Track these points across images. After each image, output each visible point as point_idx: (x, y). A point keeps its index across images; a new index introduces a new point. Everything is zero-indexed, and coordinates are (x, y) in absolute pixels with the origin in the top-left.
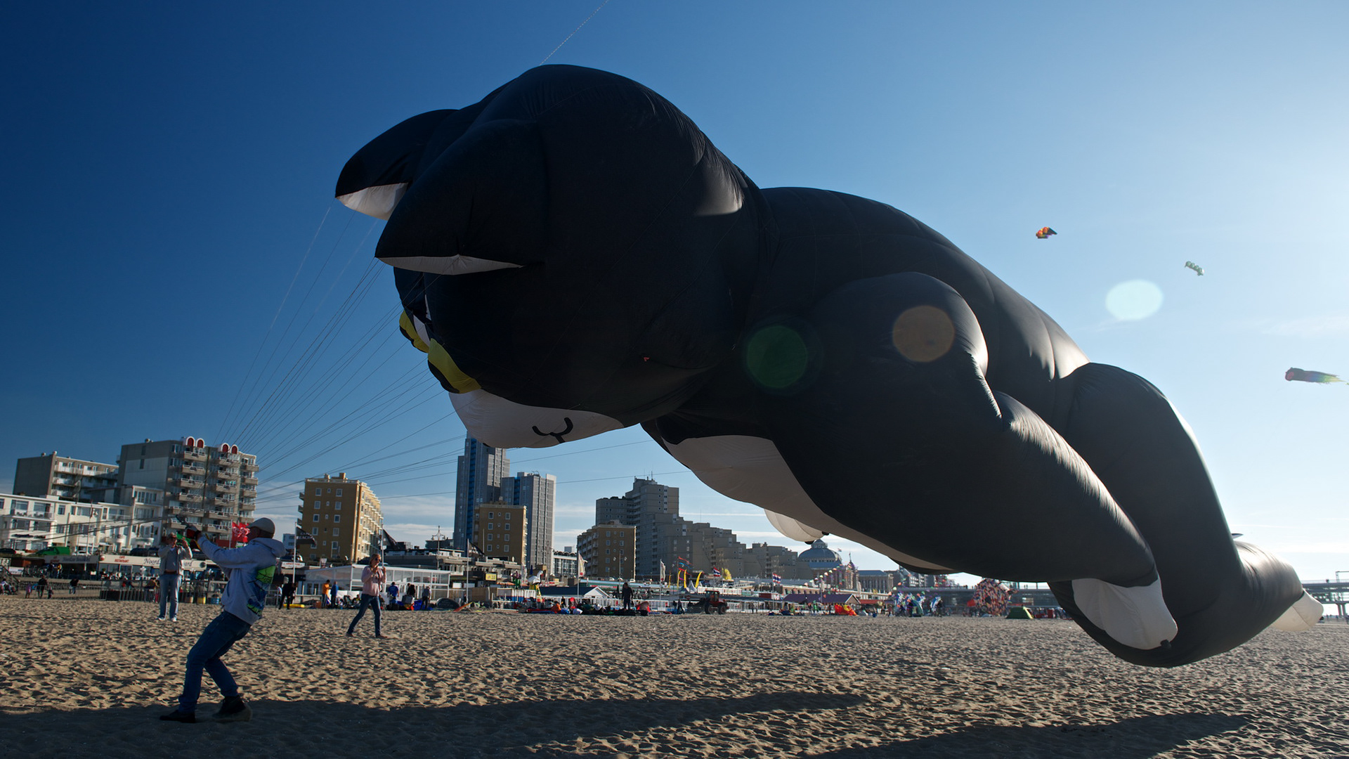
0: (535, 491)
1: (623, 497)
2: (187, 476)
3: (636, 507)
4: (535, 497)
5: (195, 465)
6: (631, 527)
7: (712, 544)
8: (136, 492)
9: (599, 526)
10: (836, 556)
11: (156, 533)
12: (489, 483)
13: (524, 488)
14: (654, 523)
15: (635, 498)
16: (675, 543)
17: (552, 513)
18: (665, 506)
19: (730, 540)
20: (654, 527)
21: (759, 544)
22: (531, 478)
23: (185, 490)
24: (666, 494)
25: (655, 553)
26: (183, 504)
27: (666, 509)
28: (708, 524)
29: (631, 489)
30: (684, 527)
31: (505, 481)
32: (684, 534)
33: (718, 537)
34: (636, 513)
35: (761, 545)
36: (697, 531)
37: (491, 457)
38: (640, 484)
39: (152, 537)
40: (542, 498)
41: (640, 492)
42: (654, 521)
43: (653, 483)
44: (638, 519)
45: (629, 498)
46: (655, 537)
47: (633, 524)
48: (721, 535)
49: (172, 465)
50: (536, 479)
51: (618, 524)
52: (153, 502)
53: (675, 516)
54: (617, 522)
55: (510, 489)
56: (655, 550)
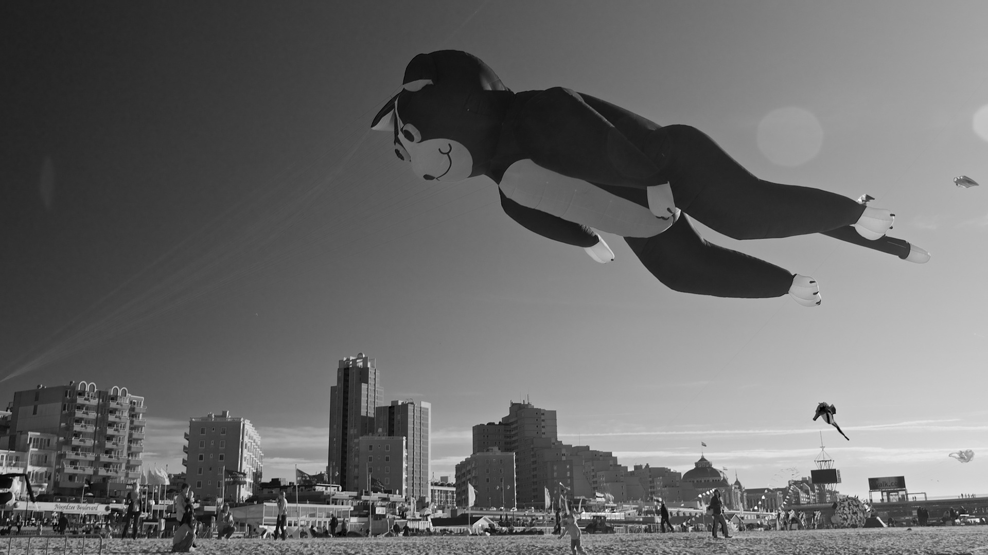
0: (410, 420)
1: (500, 422)
2: (78, 421)
3: (513, 433)
4: (410, 426)
5: (87, 409)
6: (510, 454)
7: (592, 468)
8: (31, 439)
9: (478, 454)
10: (722, 475)
11: (49, 478)
12: (363, 413)
13: (399, 417)
14: (533, 448)
15: (512, 423)
16: (555, 468)
17: (428, 442)
18: (543, 430)
19: (611, 463)
20: (532, 453)
21: (641, 466)
22: (405, 406)
23: (77, 435)
24: (543, 417)
25: (535, 480)
26: (75, 449)
27: (544, 433)
28: (588, 447)
29: (508, 414)
30: (564, 451)
31: (379, 410)
32: (564, 458)
33: (599, 460)
34: (514, 439)
35: (644, 467)
36: (577, 455)
37: (364, 386)
38: (517, 408)
39: (45, 482)
40: (417, 426)
41: (516, 416)
42: (532, 446)
43: (529, 407)
44: (516, 444)
45: (505, 423)
46: (534, 462)
47: (511, 450)
48: (601, 458)
49: (64, 409)
50: (410, 407)
51: (496, 452)
52: (46, 447)
53: (553, 441)
54: (496, 449)
55: (385, 418)
56: (534, 476)
